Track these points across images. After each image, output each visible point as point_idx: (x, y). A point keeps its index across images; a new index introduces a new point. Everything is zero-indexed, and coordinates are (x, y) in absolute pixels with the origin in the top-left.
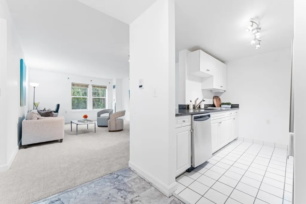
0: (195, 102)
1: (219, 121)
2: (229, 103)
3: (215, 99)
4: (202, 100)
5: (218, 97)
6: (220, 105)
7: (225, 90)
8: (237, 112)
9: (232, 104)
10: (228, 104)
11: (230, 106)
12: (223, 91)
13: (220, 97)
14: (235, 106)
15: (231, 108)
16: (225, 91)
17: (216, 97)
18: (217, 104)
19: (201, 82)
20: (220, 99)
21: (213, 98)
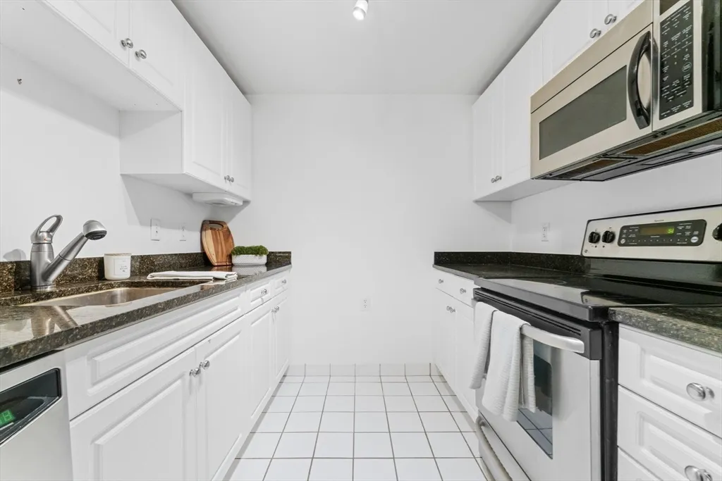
0: (38, 244)
1: (190, 360)
2: (261, 247)
3: (209, 232)
4: (81, 231)
5: (221, 224)
6: (230, 257)
7: (248, 197)
8: (284, 282)
9: (269, 251)
10: (257, 251)
11: (264, 259)
12: (241, 203)
13: (231, 225)
14: (278, 261)
15: (267, 265)
16: (246, 202)
17: (214, 225)
18: (217, 253)
19: (120, 135)
20: (228, 234)
21: (203, 229)
